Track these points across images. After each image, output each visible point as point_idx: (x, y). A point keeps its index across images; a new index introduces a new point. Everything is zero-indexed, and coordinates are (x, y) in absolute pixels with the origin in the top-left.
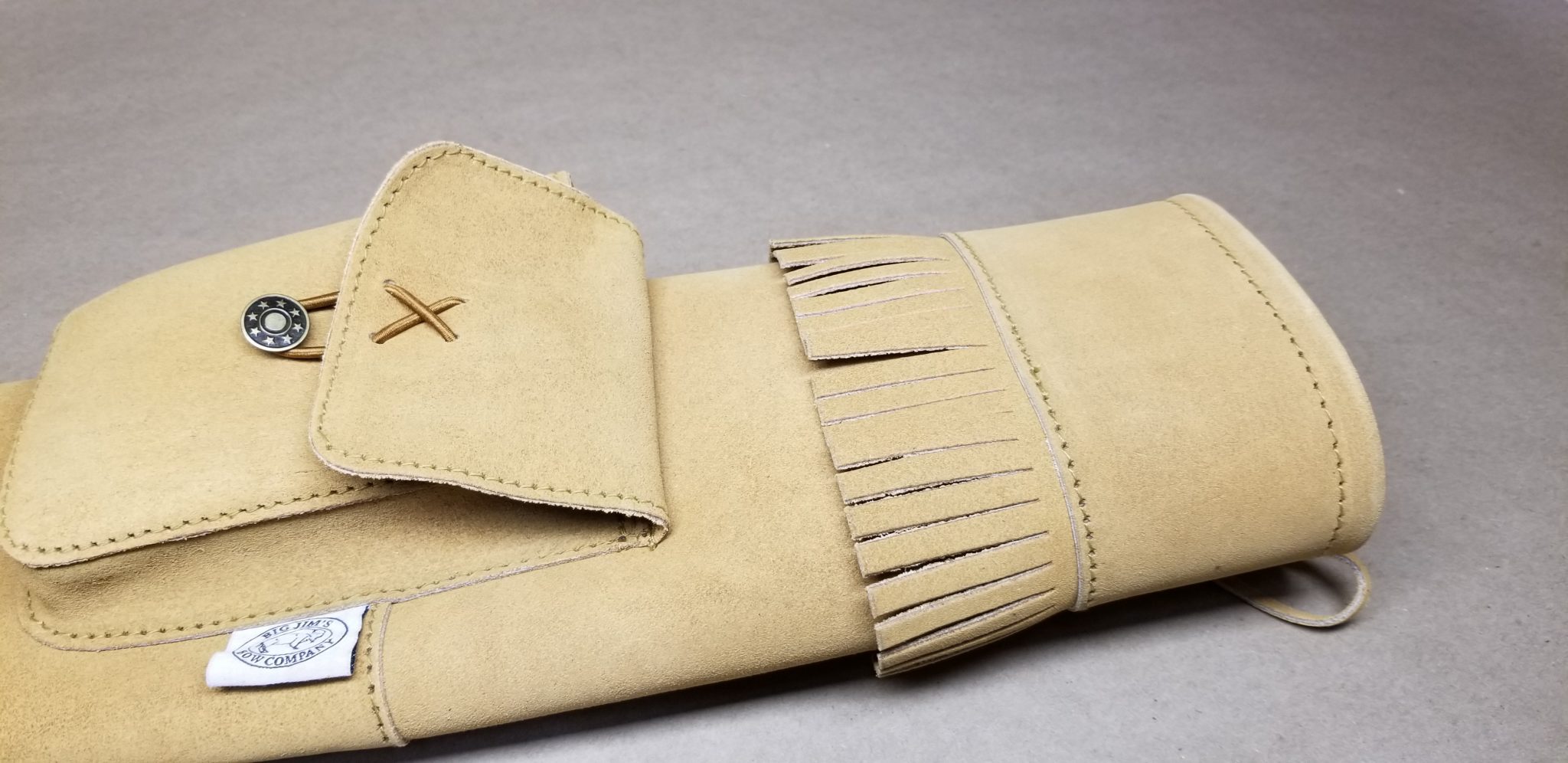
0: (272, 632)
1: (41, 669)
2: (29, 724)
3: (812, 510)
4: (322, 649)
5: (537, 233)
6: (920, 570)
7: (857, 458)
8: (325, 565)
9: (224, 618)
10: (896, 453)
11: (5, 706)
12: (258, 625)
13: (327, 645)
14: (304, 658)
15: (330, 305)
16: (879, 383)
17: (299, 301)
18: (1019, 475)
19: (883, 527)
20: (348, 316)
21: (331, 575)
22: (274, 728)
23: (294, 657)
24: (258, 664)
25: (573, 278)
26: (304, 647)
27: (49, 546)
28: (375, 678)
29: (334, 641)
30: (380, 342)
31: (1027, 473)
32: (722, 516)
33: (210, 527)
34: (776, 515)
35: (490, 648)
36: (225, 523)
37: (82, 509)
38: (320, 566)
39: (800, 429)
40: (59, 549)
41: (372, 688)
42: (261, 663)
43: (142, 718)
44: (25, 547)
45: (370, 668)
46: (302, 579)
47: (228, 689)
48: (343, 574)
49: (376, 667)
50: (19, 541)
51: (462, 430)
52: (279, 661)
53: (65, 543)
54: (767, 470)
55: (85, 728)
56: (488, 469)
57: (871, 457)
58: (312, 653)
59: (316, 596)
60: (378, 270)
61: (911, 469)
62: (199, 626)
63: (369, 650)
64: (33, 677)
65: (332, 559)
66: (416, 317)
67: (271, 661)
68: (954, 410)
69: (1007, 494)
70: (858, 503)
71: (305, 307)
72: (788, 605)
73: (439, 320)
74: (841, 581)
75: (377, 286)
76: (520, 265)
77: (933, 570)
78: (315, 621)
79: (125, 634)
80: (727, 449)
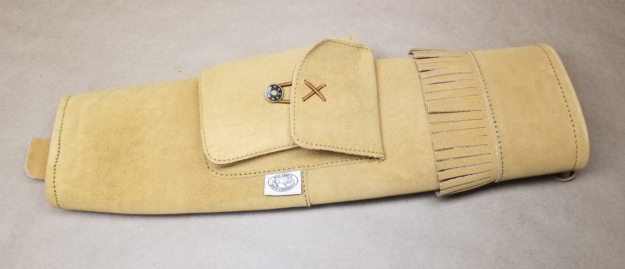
0: (276, 177)
1: (216, 184)
2: (217, 200)
3: (426, 159)
4: (293, 187)
5: (345, 58)
6: (455, 179)
7: (441, 148)
8: (287, 158)
9: (261, 171)
10: (452, 147)
11: (209, 195)
12: (271, 174)
13: (294, 185)
14: (289, 189)
15: (290, 85)
16: (448, 121)
17: (279, 85)
18: (486, 156)
19: (447, 168)
20: (295, 92)
21: (289, 161)
22: (280, 204)
23: (286, 189)
24: (277, 190)
25: (356, 74)
26: (288, 185)
27: (222, 160)
28: (306, 193)
29: (296, 184)
30: (304, 101)
31: (489, 155)
32: (400, 157)
33: (262, 154)
34: (416, 159)
35: (336, 188)
36: (266, 153)
37: (229, 150)
38: (286, 158)
39: (423, 132)
40: (224, 160)
41: (306, 196)
42: (278, 190)
43: (246, 200)
44: (215, 159)
45: (305, 191)
46: (282, 162)
47: (268, 195)
48: (293, 161)
49: (306, 191)
50: (213, 158)
51: (332, 134)
52: (282, 189)
53: (226, 159)
54: (414, 145)
55: (231, 202)
56: (339, 146)
57: (445, 148)
58: (291, 188)
59: (286, 166)
60: (302, 77)
61: (457, 153)
62: (255, 173)
63: (304, 185)
64: (214, 187)
65: (290, 156)
66: (313, 92)
67: (280, 190)
68: (470, 133)
69: (482, 161)
70: (440, 161)
71: (281, 86)
72: (417, 183)
73: (319, 92)
74: (433, 179)
75: (303, 82)
76: (340, 70)
77: (459, 179)
78: (287, 174)
79: (236, 175)
80: (401, 135)
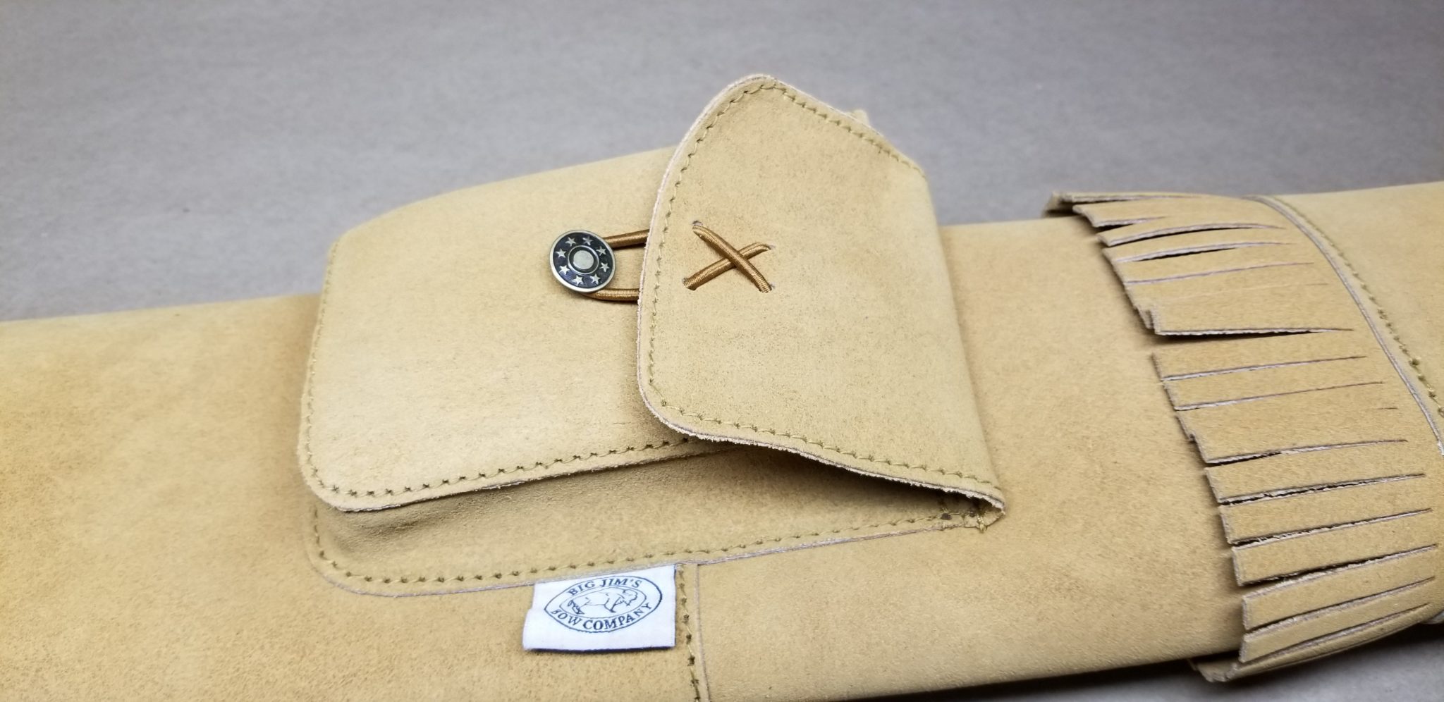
0: (577, 589)
1: (337, 613)
2: (331, 673)
3: (1173, 504)
4: (642, 615)
5: (835, 176)
6: (1300, 580)
7: (1231, 452)
8: (626, 518)
9: (524, 569)
10: (1273, 448)
11: (304, 652)
12: (560, 579)
13: (646, 611)
14: (624, 622)
15: (640, 244)
16: (1237, 366)
17: (604, 238)
18: (1411, 481)
19: (1263, 531)
20: (659, 259)
21: (632, 530)
22: (588, 695)
23: (614, 622)
24: (576, 627)
25: (874, 227)
26: (621, 610)
27: (362, 490)
28: (695, 648)
29: (652, 605)
30: (693, 288)
31: (1419, 480)
32: (1064, 502)
33: (525, 476)
34: (1130, 507)
35: (817, 628)
36: (540, 473)
37: (396, 451)
38: (621, 519)
39: (1146, 411)
40: (371, 493)
41: (692, 660)
42: (580, 626)
43: (449, 675)
44: (336, 489)
45: (689, 637)
46: (603, 533)
47: (539, 651)
48: (645, 530)
49: (696, 637)
50: (329, 482)
51: (795, 392)
52: (598, 626)
53: (379, 488)
54: (1113, 455)
55: (389, 682)
56: (825, 437)
57: (1246, 451)
58: (632, 619)
59: (618, 551)
60: (686, 210)
61: (1294, 468)
62: (498, 576)
63: (687, 617)
64: (331, 623)
65: (634, 512)
66: (726, 263)
67: (589, 625)
68: (1330, 402)
69: (1398, 502)
70: (1234, 503)
71: (610, 244)
72: (1145, 607)
73: (750, 264)
74: (1208, 583)
75: (687, 228)
76: (818, 210)
77: (1316, 582)
78: (622, 579)
79: (422, 580)
80: (1058, 426)
